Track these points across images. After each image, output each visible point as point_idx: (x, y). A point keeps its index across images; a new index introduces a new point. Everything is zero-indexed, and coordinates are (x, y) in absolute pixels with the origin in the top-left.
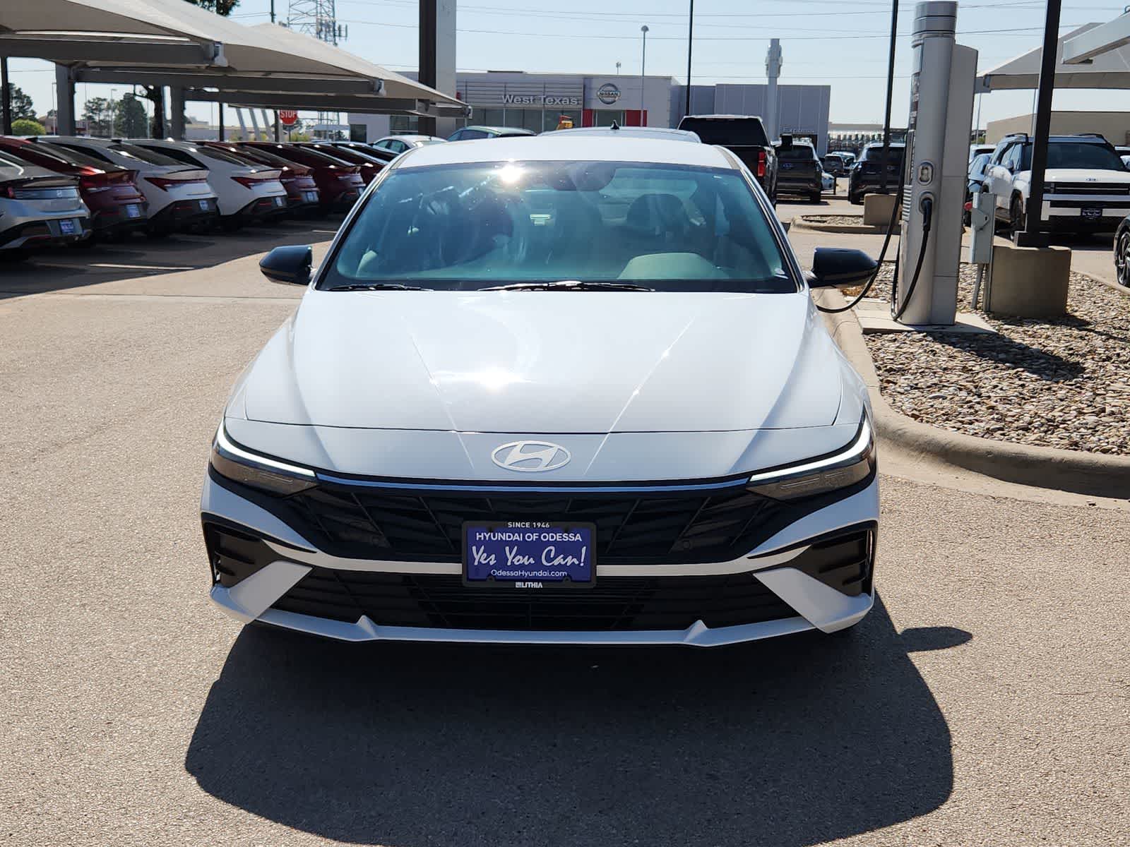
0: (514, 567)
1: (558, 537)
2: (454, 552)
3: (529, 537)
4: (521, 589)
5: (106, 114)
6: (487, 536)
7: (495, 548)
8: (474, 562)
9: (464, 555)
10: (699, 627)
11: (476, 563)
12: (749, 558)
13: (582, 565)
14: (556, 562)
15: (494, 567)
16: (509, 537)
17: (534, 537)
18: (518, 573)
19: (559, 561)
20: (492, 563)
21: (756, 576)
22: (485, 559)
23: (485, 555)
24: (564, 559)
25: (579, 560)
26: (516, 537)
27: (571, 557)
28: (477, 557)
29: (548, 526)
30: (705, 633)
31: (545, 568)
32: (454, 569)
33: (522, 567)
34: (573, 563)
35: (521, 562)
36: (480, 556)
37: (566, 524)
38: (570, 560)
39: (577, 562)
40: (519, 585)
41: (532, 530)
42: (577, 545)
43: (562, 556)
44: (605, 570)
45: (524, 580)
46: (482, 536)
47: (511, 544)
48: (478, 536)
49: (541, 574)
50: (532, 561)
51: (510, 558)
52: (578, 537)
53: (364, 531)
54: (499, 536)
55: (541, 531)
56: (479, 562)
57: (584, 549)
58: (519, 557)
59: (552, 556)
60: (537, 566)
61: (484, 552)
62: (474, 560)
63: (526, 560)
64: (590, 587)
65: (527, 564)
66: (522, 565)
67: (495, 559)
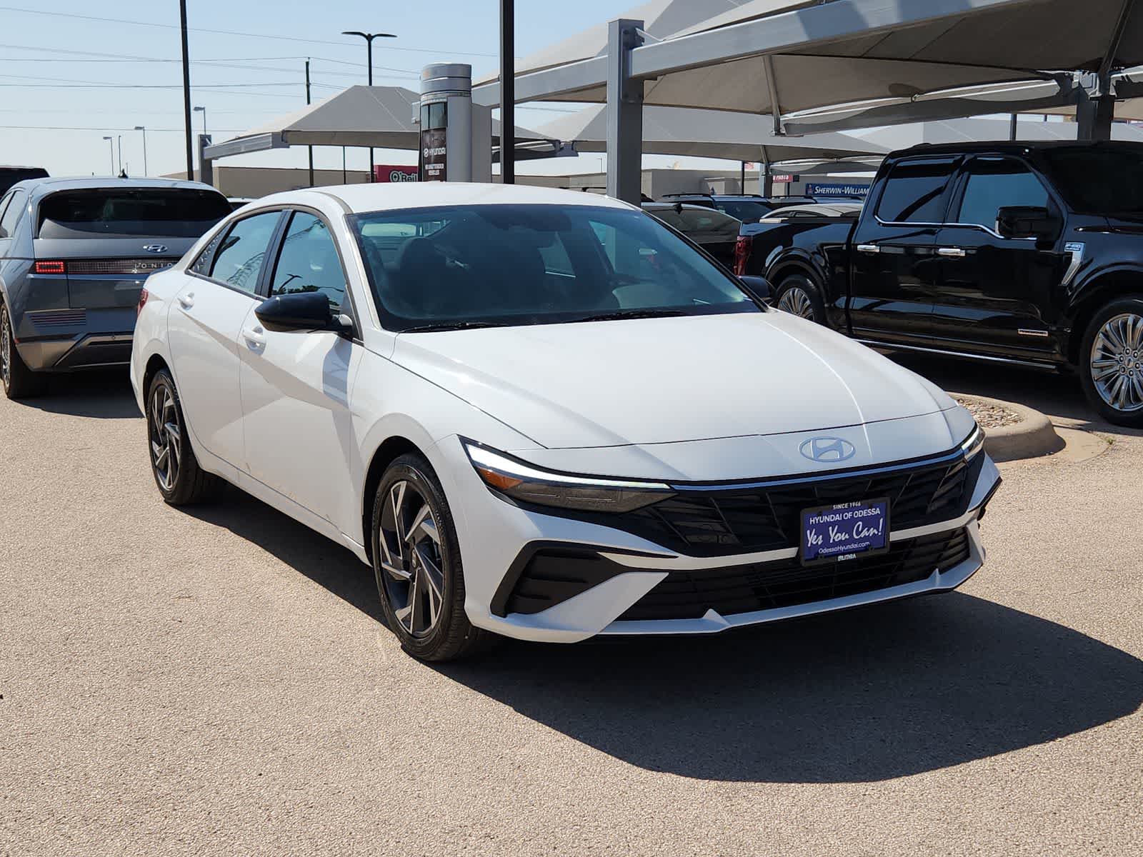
0: (836, 544)
1: (864, 513)
2: (794, 539)
3: (846, 516)
4: (841, 562)
6: (817, 520)
7: (822, 530)
8: (808, 544)
9: (800, 539)
11: (809, 545)
12: (969, 512)
13: (880, 534)
14: (862, 535)
15: (822, 546)
16: (833, 518)
17: (849, 515)
18: (838, 549)
19: (865, 533)
20: (820, 543)
22: (815, 541)
23: (816, 536)
25: (878, 530)
26: (838, 518)
27: (872, 529)
29: (858, 504)
31: (855, 541)
32: (789, 553)
33: (841, 543)
34: (874, 533)
35: (840, 539)
36: (812, 538)
37: (870, 501)
38: (873, 531)
39: (876, 533)
40: (841, 558)
41: (847, 510)
42: (877, 517)
43: (866, 529)
44: (896, 536)
45: (843, 554)
46: (814, 521)
47: (833, 524)
48: (811, 521)
49: (856, 546)
50: (847, 536)
51: (832, 536)
52: (878, 511)
53: (714, 532)
54: (826, 519)
55: (853, 509)
56: (812, 544)
57: (881, 520)
58: (839, 534)
59: (860, 529)
60: (851, 540)
61: (815, 534)
62: (808, 541)
63: (843, 537)
64: (885, 551)
65: (843, 539)
66: (841, 540)
67: (822, 539)
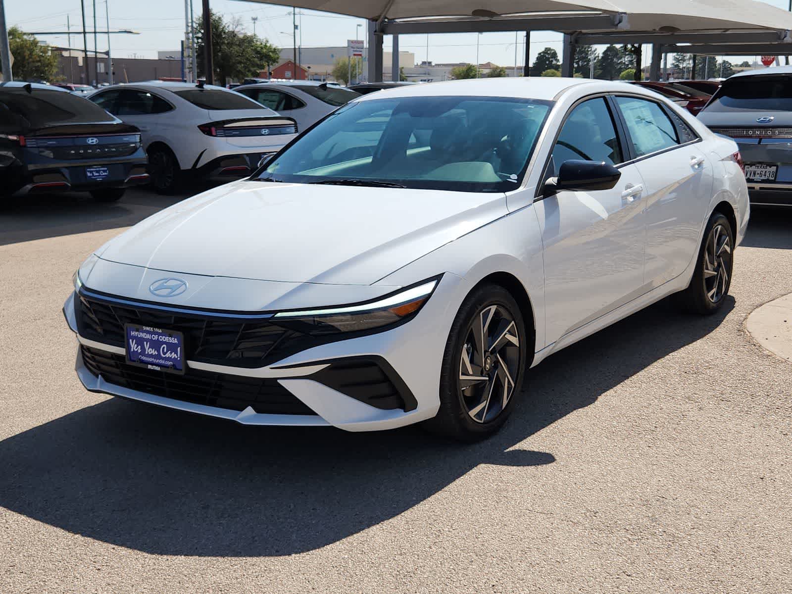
0: (148, 355)
1: (166, 339)
2: (121, 341)
4: (150, 369)
5: (688, 62)
6: (136, 334)
7: (140, 342)
8: (131, 349)
9: (126, 343)
10: (249, 411)
12: (271, 368)
13: (179, 359)
14: (167, 355)
15: (140, 354)
16: (145, 336)
18: (151, 360)
20: (139, 351)
21: (278, 381)
22: (136, 348)
23: (136, 346)
24: (171, 353)
25: (177, 355)
26: (148, 336)
27: (173, 353)
28: (132, 346)
29: (161, 331)
30: (255, 415)
31: (163, 359)
32: (121, 351)
33: (151, 356)
35: (151, 352)
36: (134, 346)
37: (170, 331)
38: (174, 355)
39: (176, 357)
40: (150, 367)
41: (156, 333)
42: (176, 346)
43: (170, 352)
44: (194, 365)
45: (152, 364)
46: (134, 333)
47: (147, 341)
48: (132, 333)
49: (161, 362)
50: (156, 353)
51: (147, 349)
52: (176, 341)
54: (141, 334)
56: (133, 350)
57: (179, 349)
58: (150, 349)
59: (165, 351)
60: (158, 356)
61: (135, 344)
62: (131, 348)
63: (153, 352)
64: (182, 373)
65: (154, 354)
66: (152, 354)
67: (141, 349)
